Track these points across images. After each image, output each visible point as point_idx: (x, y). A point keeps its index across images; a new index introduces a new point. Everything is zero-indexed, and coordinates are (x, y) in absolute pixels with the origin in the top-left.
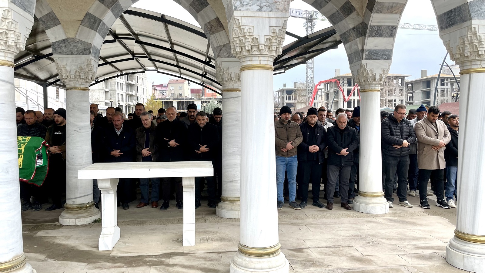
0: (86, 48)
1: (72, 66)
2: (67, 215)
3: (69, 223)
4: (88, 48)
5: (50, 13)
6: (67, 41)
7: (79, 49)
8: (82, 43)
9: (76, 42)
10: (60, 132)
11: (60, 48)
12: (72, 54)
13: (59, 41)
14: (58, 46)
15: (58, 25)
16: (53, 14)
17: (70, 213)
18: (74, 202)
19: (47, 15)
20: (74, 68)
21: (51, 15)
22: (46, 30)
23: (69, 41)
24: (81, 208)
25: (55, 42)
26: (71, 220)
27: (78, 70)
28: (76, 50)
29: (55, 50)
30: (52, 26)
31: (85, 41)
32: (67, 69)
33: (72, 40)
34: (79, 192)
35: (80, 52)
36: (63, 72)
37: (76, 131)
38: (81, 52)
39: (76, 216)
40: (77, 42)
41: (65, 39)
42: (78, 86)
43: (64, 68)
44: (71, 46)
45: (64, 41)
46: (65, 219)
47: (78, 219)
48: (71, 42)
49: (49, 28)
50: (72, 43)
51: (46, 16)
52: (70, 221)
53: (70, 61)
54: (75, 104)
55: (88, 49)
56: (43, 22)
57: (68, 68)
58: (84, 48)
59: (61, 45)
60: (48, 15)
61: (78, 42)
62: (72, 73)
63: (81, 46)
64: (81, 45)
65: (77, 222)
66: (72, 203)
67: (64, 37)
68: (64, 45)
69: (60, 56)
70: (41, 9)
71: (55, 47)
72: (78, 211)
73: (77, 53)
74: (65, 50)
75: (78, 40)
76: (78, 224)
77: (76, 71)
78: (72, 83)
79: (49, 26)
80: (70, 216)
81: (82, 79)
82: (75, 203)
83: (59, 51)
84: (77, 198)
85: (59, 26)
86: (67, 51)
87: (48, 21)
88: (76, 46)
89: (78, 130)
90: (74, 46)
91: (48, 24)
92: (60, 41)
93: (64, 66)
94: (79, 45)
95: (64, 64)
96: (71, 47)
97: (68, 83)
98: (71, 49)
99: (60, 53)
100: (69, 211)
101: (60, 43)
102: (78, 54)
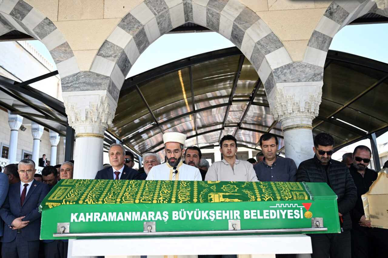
0: (316, 72)
4: (318, 73)
5: (269, 35)
6: (293, 66)
7: (307, 75)
8: (311, 67)
9: (303, 67)
11: (285, 75)
12: (299, 81)
13: (282, 67)
14: (282, 73)
15: (280, 48)
16: (273, 36)
19: (266, 37)
21: (271, 38)
22: (266, 54)
23: (294, 66)
25: (278, 69)
28: (304, 76)
29: (279, 78)
30: (273, 49)
31: (315, 64)
33: (298, 64)
35: (310, 78)
36: (289, 105)
38: (311, 79)
40: (304, 66)
41: (289, 64)
43: (290, 99)
44: (297, 71)
45: (288, 66)
48: (297, 67)
49: (269, 52)
50: (298, 67)
51: (265, 39)
54: (304, 146)
56: (262, 45)
58: (313, 73)
59: (285, 71)
60: (267, 37)
61: (305, 66)
63: (310, 71)
64: (310, 69)
67: (288, 62)
68: (289, 71)
69: (286, 84)
70: (258, 31)
71: (279, 74)
73: (306, 80)
74: (290, 77)
75: (306, 64)
77: (307, 102)
79: (269, 49)
83: (283, 78)
85: (282, 49)
86: (293, 78)
87: (267, 44)
88: (303, 72)
90: (301, 72)
91: (268, 47)
92: (284, 67)
94: (307, 70)
96: (298, 73)
98: (298, 76)
99: (285, 81)
101: (284, 69)
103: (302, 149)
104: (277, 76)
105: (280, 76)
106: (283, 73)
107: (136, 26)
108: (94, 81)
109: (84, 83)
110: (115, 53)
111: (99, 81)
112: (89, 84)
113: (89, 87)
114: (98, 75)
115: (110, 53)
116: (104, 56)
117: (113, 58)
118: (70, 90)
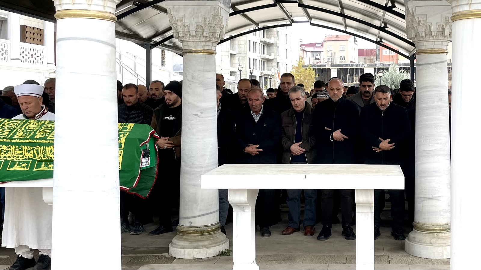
1: (192, 18)
2: (182, 243)
3: (184, 255)
10: (172, 117)
17: (186, 240)
18: (191, 223)
20: (195, 20)
24: (201, 232)
26: (187, 251)
27: (200, 24)
32: (184, 23)
34: (199, 207)
36: (179, 27)
37: (195, 115)
39: (195, 244)
42: (199, 47)
46: (177, 249)
47: (197, 250)
52: (185, 251)
53: (190, 9)
54: (195, 74)
57: (186, 21)
62: (192, 29)
65: (195, 253)
66: (188, 224)
72: (197, 237)
76: (196, 257)
77: (198, 25)
78: (192, 43)
80: (185, 244)
81: (206, 37)
82: (192, 225)
84: (195, 217)
89: (199, 114)
93: (180, 18)
95: (181, 14)
97: (185, 43)
100: (184, 237)
103: (193, 77)
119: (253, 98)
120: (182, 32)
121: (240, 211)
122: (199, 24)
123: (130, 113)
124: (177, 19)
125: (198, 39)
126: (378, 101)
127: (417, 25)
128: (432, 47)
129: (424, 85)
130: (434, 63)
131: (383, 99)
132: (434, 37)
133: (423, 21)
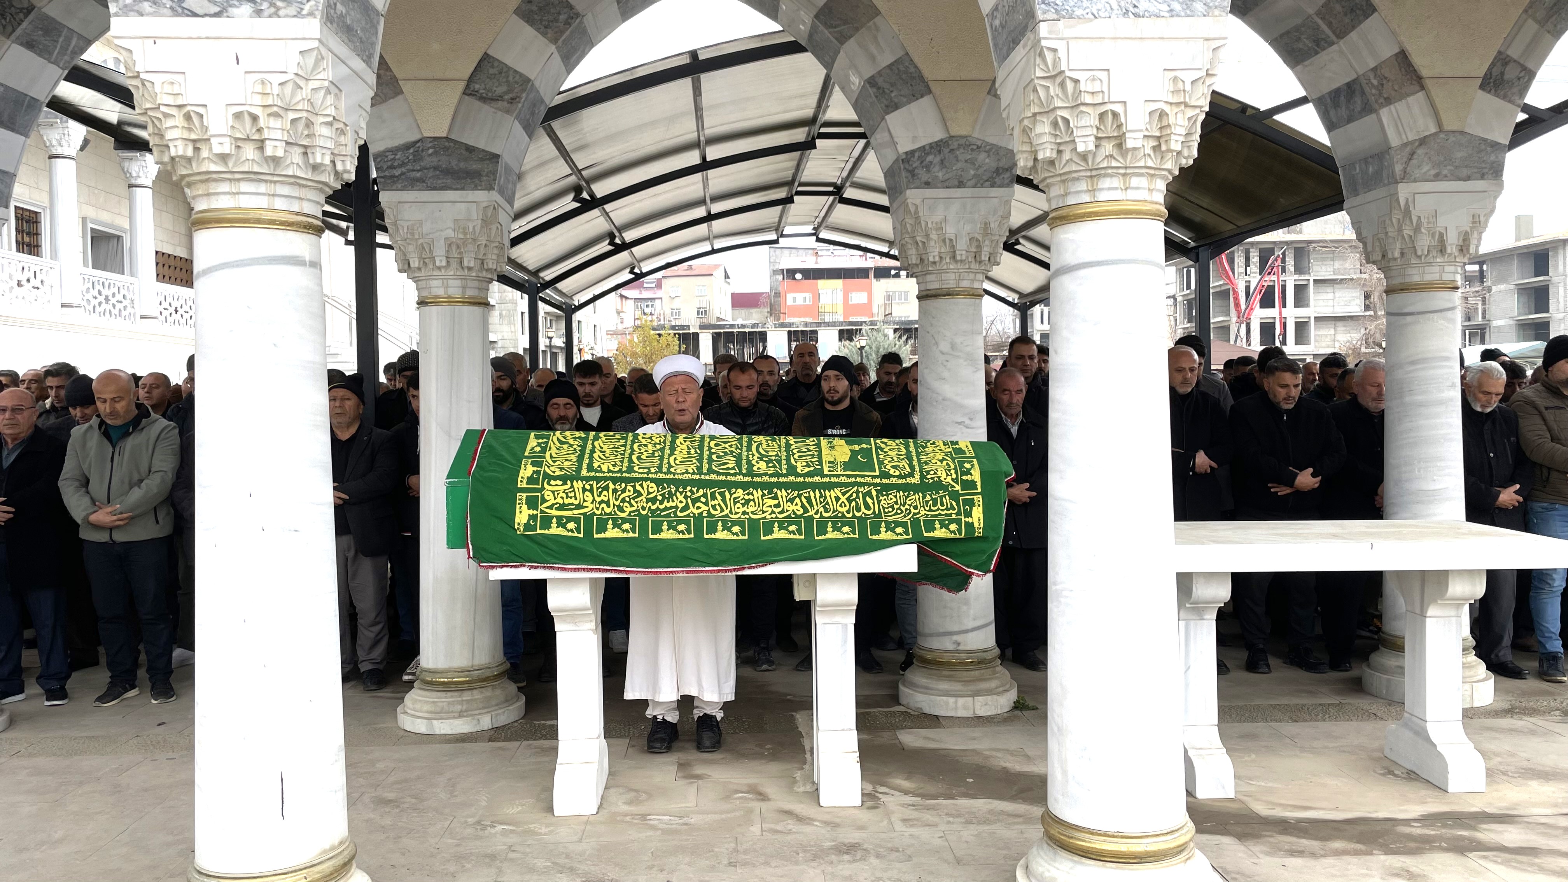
0: (1001, 165)
1: (962, 222)
2: (944, 686)
3: (956, 708)
4: (1006, 167)
5: (898, 61)
6: (948, 145)
7: (980, 171)
8: (991, 149)
9: (972, 150)
10: (842, 428)
11: (928, 168)
12: (961, 185)
13: (924, 147)
14: (922, 162)
15: (922, 97)
16: (907, 64)
17: (950, 678)
18: (959, 644)
19: (890, 66)
20: (968, 228)
21: (902, 68)
22: (888, 113)
23: (951, 147)
24: (979, 663)
25: (912, 152)
26: (961, 701)
27: (976, 235)
28: (972, 172)
29: (913, 176)
30: (905, 100)
31: (1000, 144)
33: (962, 141)
34: (972, 612)
35: (985, 178)
36: (932, 243)
37: (960, 423)
38: (987, 181)
39: (973, 687)
40: (975, 147)
41: (941, 140)
42: (965, 284)
43: (937, 230)
44: (957, 160)
45: (937, 147)
46: (939, 698)
47: (980, 698)
48: (958, 149)
49: (896, 107)
50: (962, 150)
51: (888, 71)
52: (956, 702)
53: (955, 207)
54: (958, 340)
55: (1007, 170)
56: (879, 88)
57: (950, 231)
58: (994, 165)
59: (930, 158)
60: (894, 68)
61: (978, 147)
62: (962, 246)
63: (987, 160)
64: (989, 156)
65: (977, 707)
66: (951, 647)
67: (938, 135)
68: (937, 160)
69: (928, 192)
70: (873, 49)
71: (914, 166)
72: (973, 673)
73: (976, 184)
74: (940, 174)
75: (979, 143)
76: (981, 712)
77: (973, 238)
78: (952, 276)
79: (896, 100)
80: (953, 688)
82: (961, 648)
83: (924, 176)
84: (966, 631)
85: (926, 101)
86: (947, 176)
87: (893, 85)
88: (971, 162)
90: (966, 161)
91: (893, 95)
92: (927, 148)
93: (936, 223)
94: (982, 156)
95: (938, 216)
96: (959, 165)
98: (959, 173)
99: (927, 185)
100: (945, 673)
101: (928, 154)
102: (979, 185)
103: (953, 346)
104: (910, 171)
105: (916, 171)
106: (924, 164)
107: (562, 17)
108: (462, 165)
109: (435, 168)
110: (509, 91)
111: (475, 166)
112: (448, 172)
113: (449, 181)
114: (470, 149)
115: (500, 90)
116: (483, 99)
117: (505, 104)
118: (399, 186)
119: (1012, 389)
120: (936, 253)
121: (1194, 617)
122: (973, 235)
123: (748, 422)
124: (930, 225)
125: (967, 266)
126: (1280, 390)
127: (1412, 233)
128: (1436, 277)
129: (1420, 356)
130: (1441, 311)
131: (1292, 387)
132: (1423, 257)
133: (1428, 223)
